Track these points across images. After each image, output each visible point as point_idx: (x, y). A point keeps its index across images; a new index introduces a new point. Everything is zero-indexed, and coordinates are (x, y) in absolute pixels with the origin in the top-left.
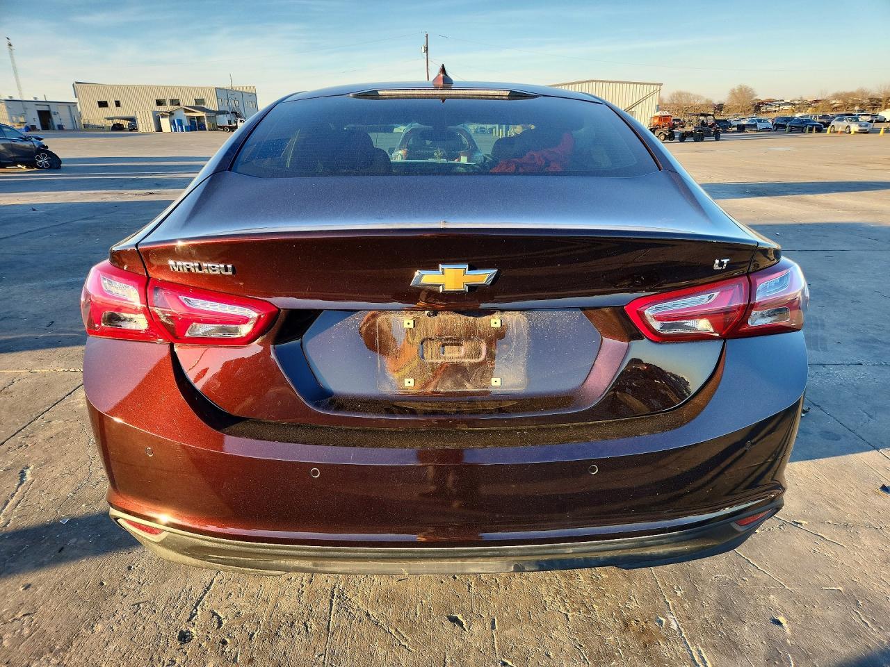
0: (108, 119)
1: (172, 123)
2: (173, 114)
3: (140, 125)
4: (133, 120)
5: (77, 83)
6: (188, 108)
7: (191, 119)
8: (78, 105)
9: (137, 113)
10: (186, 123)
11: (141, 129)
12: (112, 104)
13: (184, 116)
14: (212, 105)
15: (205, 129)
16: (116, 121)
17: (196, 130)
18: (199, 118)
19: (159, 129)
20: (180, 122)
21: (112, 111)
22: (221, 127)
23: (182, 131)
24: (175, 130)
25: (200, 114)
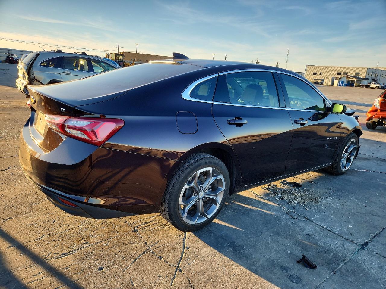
0: (314, 80)
1: (339, 83)
2: (341, 79)
3: (325, 83)
4: (323, 80)
5: (308, 65)
6: (349, 77)
7: (348, 81)
8: (305, 74)
9: (326, 78)
10: (346, 82)
11: (324, 84)
12: (318, 74)
13: (345, 80)
14: (363, 75)
15: (354, 86)
16: (317, 81)
17: (349, 86)
18: (353, 81)
19: (332, 84)
20: (343, 82)
21: (318, 77)
22: (361, 85)
23: (342, 86)
24: (339, 86)
25: (354, 79)
